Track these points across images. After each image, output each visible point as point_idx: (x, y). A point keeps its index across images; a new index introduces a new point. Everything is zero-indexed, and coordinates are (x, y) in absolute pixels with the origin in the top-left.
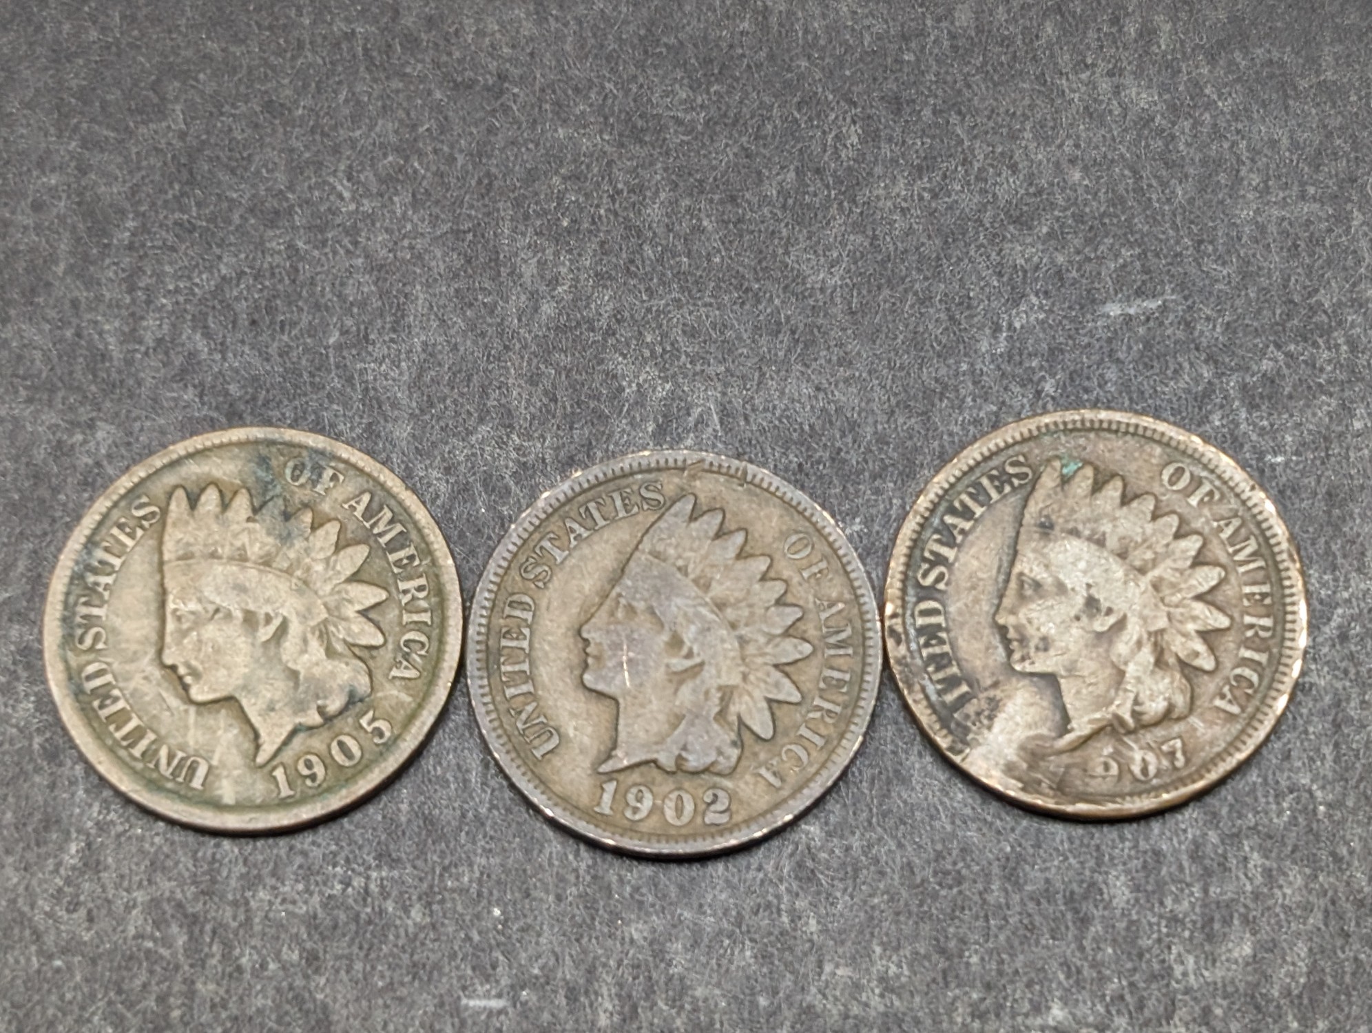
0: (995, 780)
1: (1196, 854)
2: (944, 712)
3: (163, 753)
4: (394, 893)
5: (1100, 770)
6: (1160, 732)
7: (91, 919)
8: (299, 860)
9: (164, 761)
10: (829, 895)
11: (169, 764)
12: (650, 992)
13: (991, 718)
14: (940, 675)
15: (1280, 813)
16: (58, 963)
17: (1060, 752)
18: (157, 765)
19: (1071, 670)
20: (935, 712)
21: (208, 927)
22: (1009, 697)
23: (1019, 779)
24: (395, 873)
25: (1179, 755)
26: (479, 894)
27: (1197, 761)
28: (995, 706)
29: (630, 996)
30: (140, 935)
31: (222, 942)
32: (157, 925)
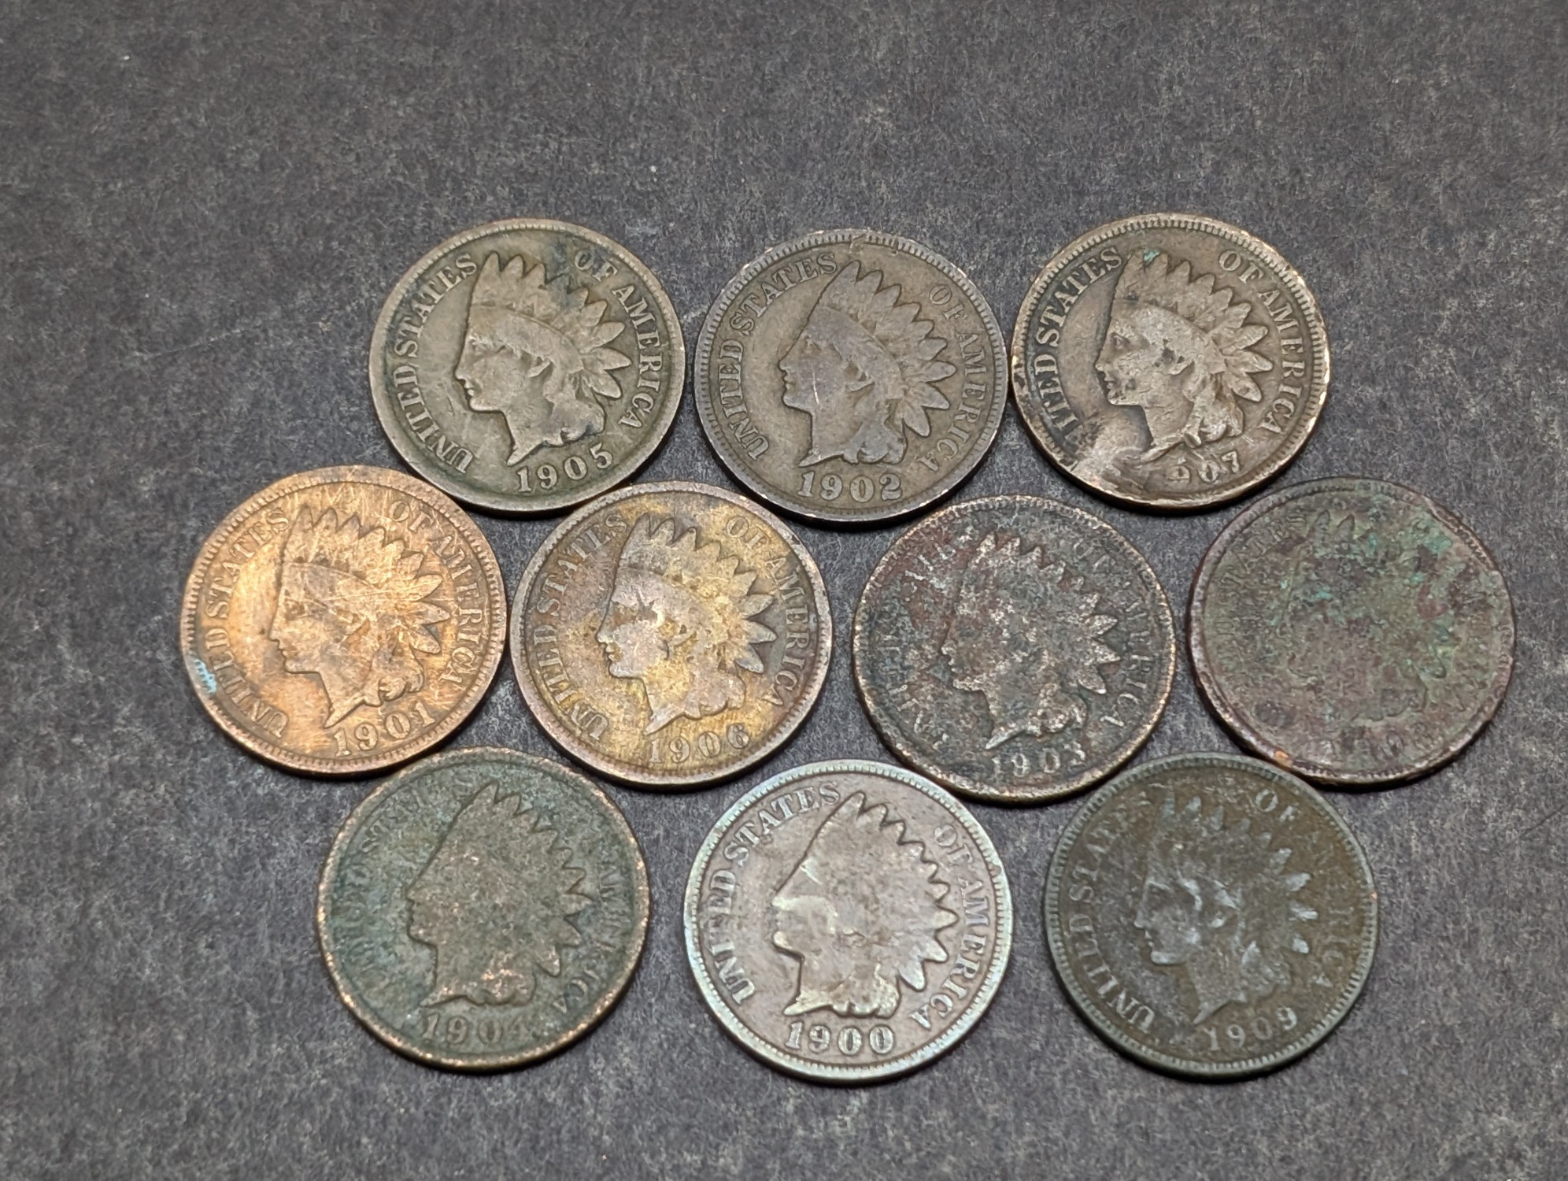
0: (1096, 483)
2: (1057, 435)
3: (442, 441)
5: (1175, 474)
9: (441, 446)
11: (444, 449)
12: (762, 229)
13: (1093, 438)
14: (1055, 409)
17: (1146, 463)
18: (435, 449)
19: (1153, 403)
20: (1050, 435)
22: (1107, 423)
23: (1115, 482)
25: (1235, 463)
26: (641, 158)
27: (1248, 466)
28: (1095, 431)
29: (748, 230)
30: (394, 173)
31: (454, 180)
32: (406, 166)
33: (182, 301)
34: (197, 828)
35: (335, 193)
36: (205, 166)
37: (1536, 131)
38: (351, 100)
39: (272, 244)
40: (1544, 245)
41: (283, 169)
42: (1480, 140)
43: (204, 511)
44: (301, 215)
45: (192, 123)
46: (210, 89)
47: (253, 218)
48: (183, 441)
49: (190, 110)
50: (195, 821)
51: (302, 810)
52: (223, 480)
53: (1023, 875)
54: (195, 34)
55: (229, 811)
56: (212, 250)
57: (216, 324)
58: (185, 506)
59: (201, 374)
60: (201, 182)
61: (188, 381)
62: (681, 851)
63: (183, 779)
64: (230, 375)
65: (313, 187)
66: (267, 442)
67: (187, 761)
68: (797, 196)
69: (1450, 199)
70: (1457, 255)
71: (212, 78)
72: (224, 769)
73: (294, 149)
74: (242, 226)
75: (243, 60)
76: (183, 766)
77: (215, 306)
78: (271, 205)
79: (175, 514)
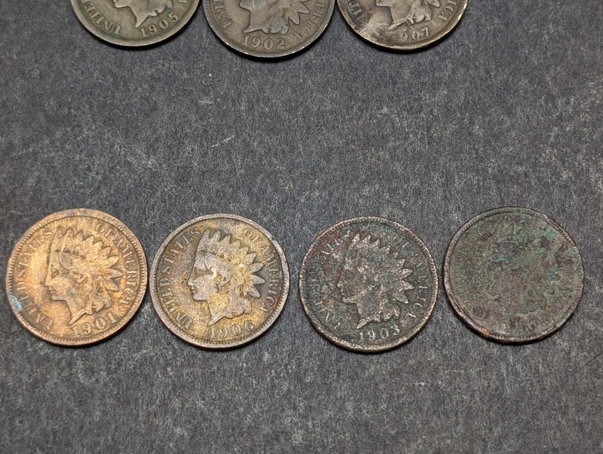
0: (368, 39)
1: (431, 63)
2: (353, 17)
3: (106, 23)
4: (178, 69)
5: (402, 36)
6: (421, 25)
7: (82, 73)
8: (148, 58)
9: (106, 25)
10: (315, 73)
11: (108, 26)
12: (258, 101)
13: (368, 19)
14: (353, 6)
15: (458, 52)
16: (72, 86)
17: (390, 31)
18: (104, 26)
19: (394, 6)
20: (351, 17)
21: (119, 77)
22: (375, 13)
23: (376, 38)
24: (179, 63)
25: (427, 32)
26: (205, 70)
27: (432, 34)
28: (369, 16)
29: (251, 101)
30: (98, 79)
31: (124, 82)
32: (103, 75)
33: (7, 137)
34: (14, 370)
35: (72, 88)
36: (16, 77)
37: (591, 53)
38: (79, 47)
39: (45, 111)
40: (595, 103)
41: (50, 78)
42: (567, 57)
43: (17, 229)
44: (58, 98)
45: (11, 58)
46: (18, 43)
47: (37, 99)
48: (7, 199)
49: (9, 52)
50: (14, 367)
51: (60, 361)
52: (25, 216)
53: (372, 385)
54: (11, 19)
55: (28, 362)
56: (19, 114)
57: (21, 147)
58: (8, 227)
59: (15, 169)
60: (14, 84)
61: (9, 172)
62: (224, 376)
63: (8, 349)
64: (27, 169)
65: (63, 86)
66: (44, 198)
67: (10, 340)
68: (273, 86)
69: (554, 84)
70: (557, 108)
71: (19, 38)
72: (26, 344)
73: (55, 68)
74: (32, 103)
75: (32, 30)
76: (9, 343)
77: (21, 139)
78: (45, 93)
79: (4, 231)
